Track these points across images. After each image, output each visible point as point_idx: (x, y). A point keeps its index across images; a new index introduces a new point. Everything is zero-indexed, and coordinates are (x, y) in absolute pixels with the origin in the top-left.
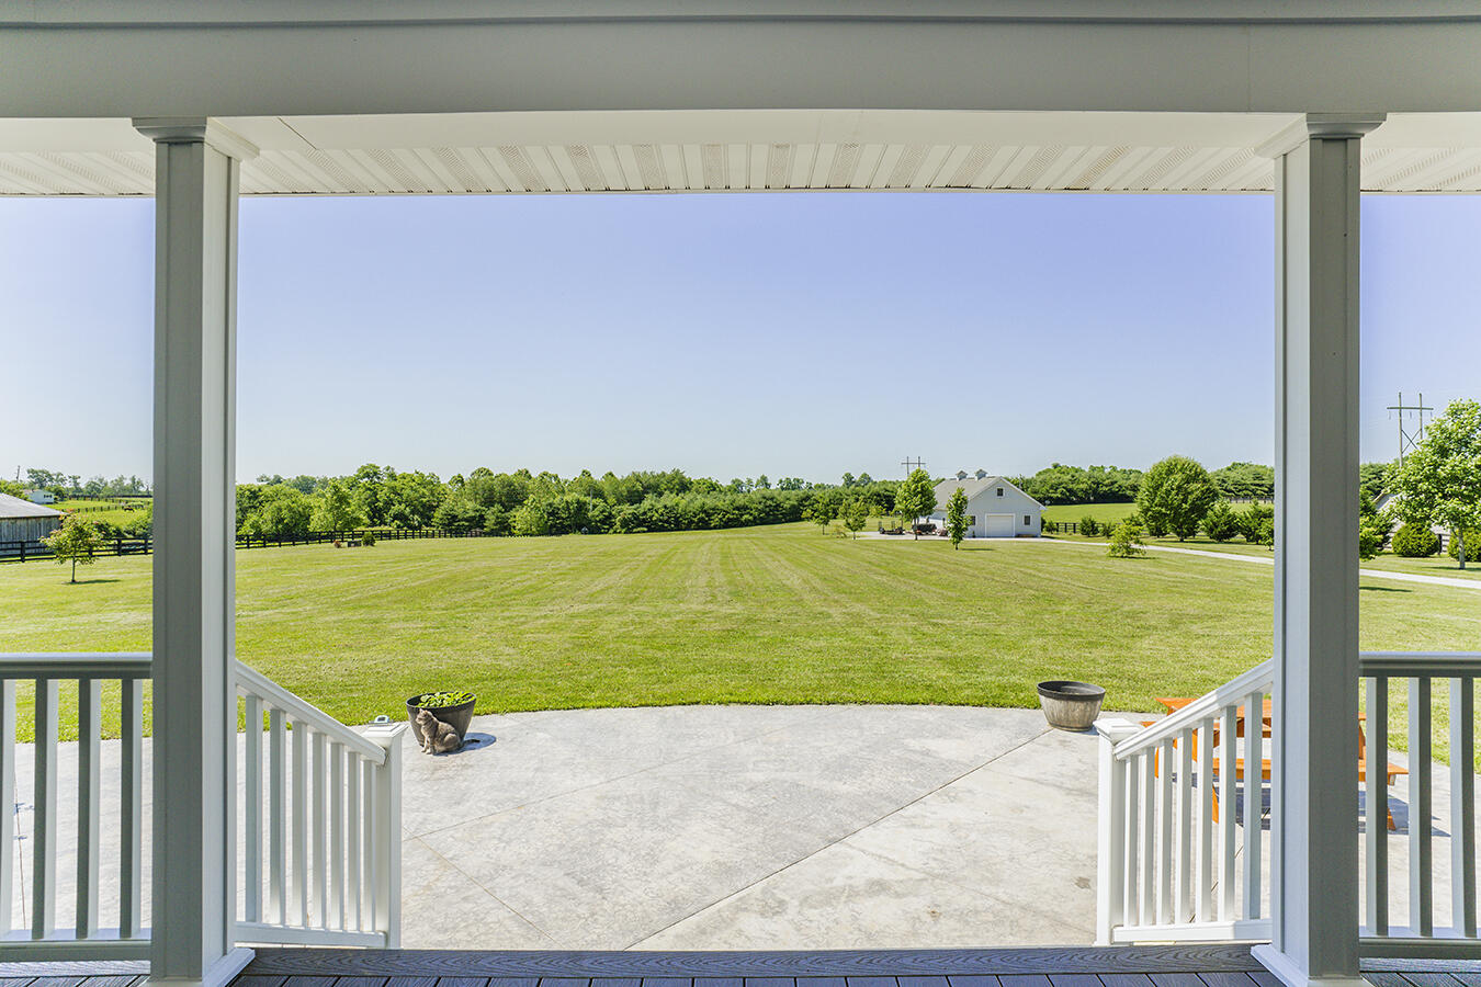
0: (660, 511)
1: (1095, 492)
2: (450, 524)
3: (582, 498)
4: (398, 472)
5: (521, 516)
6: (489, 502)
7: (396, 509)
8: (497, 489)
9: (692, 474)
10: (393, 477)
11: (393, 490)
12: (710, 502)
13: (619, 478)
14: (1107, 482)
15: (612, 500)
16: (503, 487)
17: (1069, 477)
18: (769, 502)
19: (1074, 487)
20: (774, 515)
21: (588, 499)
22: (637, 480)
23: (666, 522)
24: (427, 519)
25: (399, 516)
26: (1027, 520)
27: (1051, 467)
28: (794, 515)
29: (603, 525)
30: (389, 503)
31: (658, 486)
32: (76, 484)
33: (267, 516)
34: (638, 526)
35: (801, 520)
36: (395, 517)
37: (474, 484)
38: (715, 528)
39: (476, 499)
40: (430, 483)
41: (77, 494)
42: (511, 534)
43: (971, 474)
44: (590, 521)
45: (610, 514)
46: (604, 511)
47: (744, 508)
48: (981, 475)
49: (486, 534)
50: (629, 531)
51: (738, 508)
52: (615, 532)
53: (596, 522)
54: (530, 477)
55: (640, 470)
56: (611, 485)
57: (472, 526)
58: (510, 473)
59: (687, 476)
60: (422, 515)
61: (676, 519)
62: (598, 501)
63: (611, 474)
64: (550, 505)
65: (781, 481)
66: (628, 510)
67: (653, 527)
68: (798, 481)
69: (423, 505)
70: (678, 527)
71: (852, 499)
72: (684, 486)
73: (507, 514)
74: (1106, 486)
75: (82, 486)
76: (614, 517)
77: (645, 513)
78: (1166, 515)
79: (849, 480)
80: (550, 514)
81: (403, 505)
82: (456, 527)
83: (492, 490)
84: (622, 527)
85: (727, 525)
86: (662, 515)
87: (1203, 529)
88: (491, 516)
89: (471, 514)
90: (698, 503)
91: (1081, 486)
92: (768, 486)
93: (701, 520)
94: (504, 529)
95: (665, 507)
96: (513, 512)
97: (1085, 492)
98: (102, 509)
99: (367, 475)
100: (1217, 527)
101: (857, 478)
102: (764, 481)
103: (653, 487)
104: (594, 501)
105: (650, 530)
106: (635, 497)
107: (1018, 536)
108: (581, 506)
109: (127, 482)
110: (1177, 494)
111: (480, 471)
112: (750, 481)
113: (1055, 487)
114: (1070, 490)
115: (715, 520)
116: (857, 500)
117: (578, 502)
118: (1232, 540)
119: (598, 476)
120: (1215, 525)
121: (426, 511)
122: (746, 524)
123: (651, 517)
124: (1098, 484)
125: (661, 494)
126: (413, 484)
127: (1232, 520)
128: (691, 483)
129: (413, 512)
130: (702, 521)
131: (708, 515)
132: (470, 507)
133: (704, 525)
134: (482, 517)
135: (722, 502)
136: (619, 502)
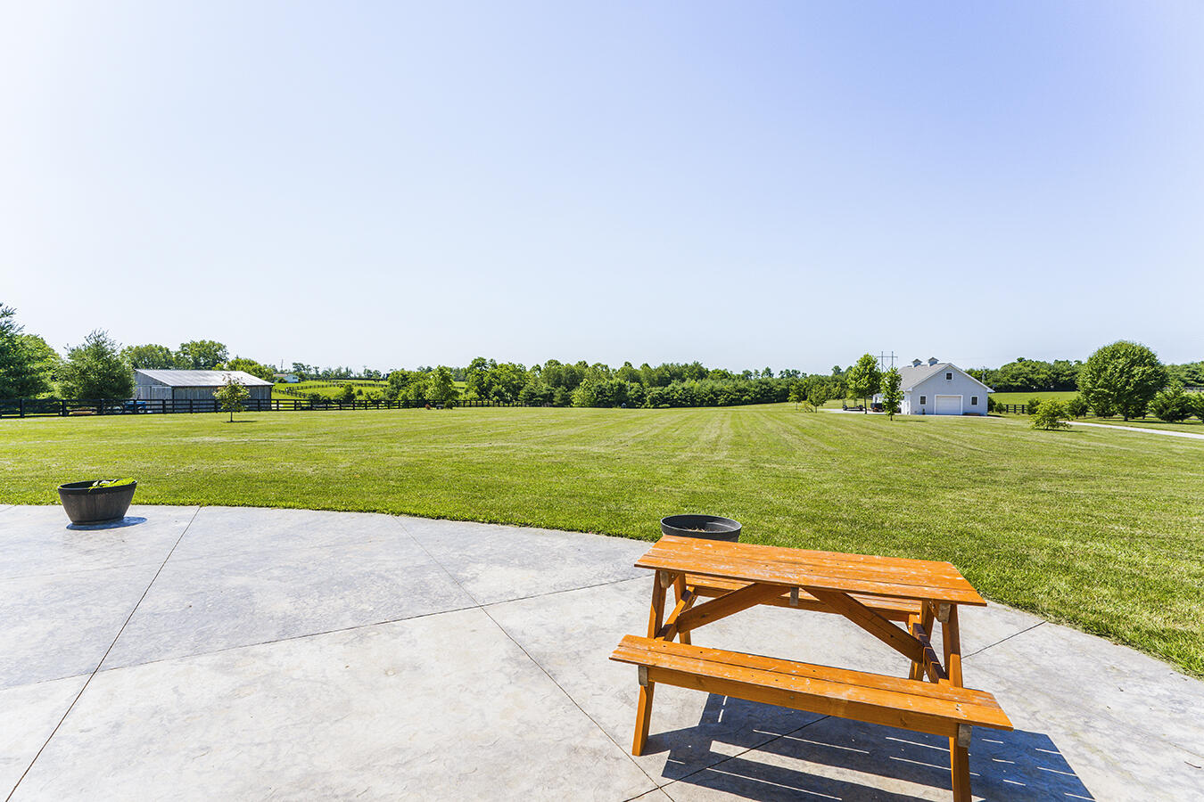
0: (680, 392)
1: (1055, 381)
2: (531, 399)
3: (622, 382)
4: (498, 363)
5: (577, 394)
6: (557, 384)
7: (496, 388)
8: (564, 375)
9: (709, 366)
10: (495, 366)
11: (493, 375)
12: (719, 385)
13: (652, 367)
14: (1067, 372)
15: (646, 384)
16: (567, 374)
17: (1030, 368)
18: (764, 387)
19: (1035, 377)
20: (767, 396)
21: (628, 383)
22: (666, 370)
23: (685, 400)
24: (515, 394)
25: (498, 393)
26: (974, 401)
27: (1016, 361)
28: (782, 397)
29: (637, 402)
30: (491, 384)
31: (682, 374)
32: (317, 372)
33: (412, 391)
34: (663, 403)
35: (787, 401)
36: (495, 394)
37: (547, 371)
38: (721, 405)
39: (549, 382)
40: (518, 371)
41: (318, 378)
42: (571, 407)
43: (925, 362)
44: (628, 399)
45: (643, 393)
46: (638, 391)
47: (745, 391)
48: (933, 362)
49: (554, 406)
50: (656, 407)
51: (739, 391)
52: (646, 407)
53: (632, 399)
54: (587, 366)
55: (668, 362)
56: (646, 373)
57: (547, 400)
58: (573, 364)
59: (705, 366)
60: (513, 393)
61: (692, 398)
62: (636, 385)
63: (647, 365)
64: (599, 386)
65: (782, 372)
66: (656, 390)
67: (675, 404)
68: (796, 372)
69: (514, 386)
70: (693, 405)
71: (831, 385)
72: (701, 374)
73: (569, 393)
74: (1067, 376)
75: (320, 373)
76: (645, 396)
77: (668, 393)
78: (1109, 395)
79: (837, 370)
80: (601, 393)
81: (501, 386)
82: (534, 400)
83: (560, 376)
84: (651, 404)
85: (730, 403)
86: (681, 395)
87: (1152, 411)
88: (558, 393)
89: (545, 392)
90: (709, 386)
91: (1041, 376)
92: (771, 375)
93: (710, 399)
94: (566, 402)
95: (684, 389)
96: (573, 392)
97: (1045, 381)
98: (323, 386)
99: (478, 365)
100: (1167, 408)
101: (844, 370)
102: (768, 371)
103: (677, 374)
104: (632, 384)
105: (672, 406)
106: (664, 381)
107: (965, 414)
108: (622, 387)
109: (343, 371)
110: (1121, 376)
111: (550, 362)
112: (757, 372)
113: (1015, 377)
114: (1030, 380)
115: (721, 400)
116: (836, 386)
117: (619, 384)
118: (1185, 421)
119: (637, 366)
120: (1166, 407)
121: (515, 390)
122: (746, 403)
123: (673, 397)
124: (1058, 374)
125: (684, 380)
126: (506, 371)
127: (1186, 402)
128: (708, 372)
129: (507, 391)
130: (712, 400)
131: (716, 395)
132: (545, 387)
133: (713, 403)
134: (552, 394)
135: (727, 386)
136: (652, 385)
